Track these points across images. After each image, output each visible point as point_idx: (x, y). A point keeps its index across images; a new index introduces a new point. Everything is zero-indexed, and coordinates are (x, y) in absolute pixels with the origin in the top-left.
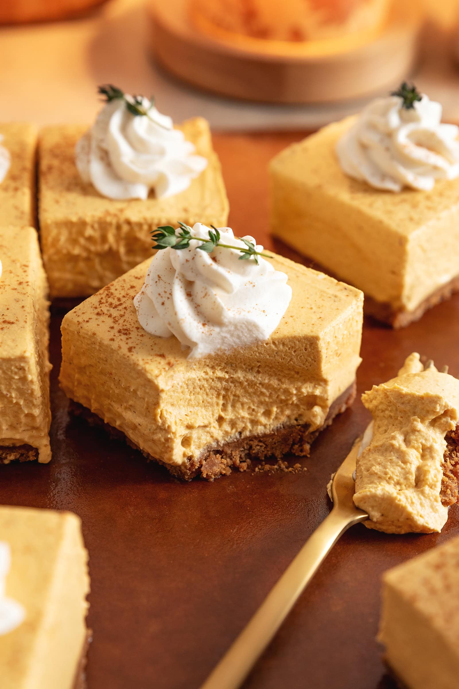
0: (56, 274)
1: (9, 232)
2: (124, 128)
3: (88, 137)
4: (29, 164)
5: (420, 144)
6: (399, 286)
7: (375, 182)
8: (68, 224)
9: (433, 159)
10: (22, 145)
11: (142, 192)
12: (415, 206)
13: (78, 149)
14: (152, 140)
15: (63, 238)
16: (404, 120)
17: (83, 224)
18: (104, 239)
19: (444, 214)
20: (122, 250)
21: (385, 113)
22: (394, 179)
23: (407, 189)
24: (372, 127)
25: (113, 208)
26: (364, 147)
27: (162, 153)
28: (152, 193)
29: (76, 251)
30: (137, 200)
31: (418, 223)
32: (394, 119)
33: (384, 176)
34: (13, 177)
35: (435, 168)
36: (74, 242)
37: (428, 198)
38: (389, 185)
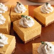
0: (12, 20)
1: (7, 16)
2: (19, 6)
3: (15, 7)
4: (10, 9)
5: (48, 9)
6: (45, 23)
7: (43, 12)
8: (13, 15)
9: (49, 10)
10: (10, 7)
11: (20, 12)
12: (47, 15)
13: (14, 8)
14: (21, 7)
15: (12, 17)
16: (47, 6)
17: (14, 15)
18: (16, 17)
19: (50, 16)
20: (18, 18)
21: (45, 5)
22: (45, 12)
23: (47, 13)
24: (43, 7)
25: (17, 14)
26: (43, 9)
27: (22, 9)
28: (21, 12)
29: (14, 18)
30: (20, 13)
31: (47, 16)
32: (45, 6)
33: (44, 12)
34: (8, 10)
35: (49, 11)
36: (13, 17)
37: (49, 14)
38: (45, 13)
